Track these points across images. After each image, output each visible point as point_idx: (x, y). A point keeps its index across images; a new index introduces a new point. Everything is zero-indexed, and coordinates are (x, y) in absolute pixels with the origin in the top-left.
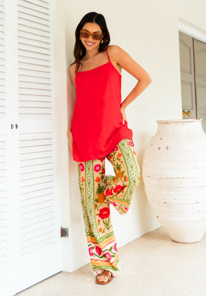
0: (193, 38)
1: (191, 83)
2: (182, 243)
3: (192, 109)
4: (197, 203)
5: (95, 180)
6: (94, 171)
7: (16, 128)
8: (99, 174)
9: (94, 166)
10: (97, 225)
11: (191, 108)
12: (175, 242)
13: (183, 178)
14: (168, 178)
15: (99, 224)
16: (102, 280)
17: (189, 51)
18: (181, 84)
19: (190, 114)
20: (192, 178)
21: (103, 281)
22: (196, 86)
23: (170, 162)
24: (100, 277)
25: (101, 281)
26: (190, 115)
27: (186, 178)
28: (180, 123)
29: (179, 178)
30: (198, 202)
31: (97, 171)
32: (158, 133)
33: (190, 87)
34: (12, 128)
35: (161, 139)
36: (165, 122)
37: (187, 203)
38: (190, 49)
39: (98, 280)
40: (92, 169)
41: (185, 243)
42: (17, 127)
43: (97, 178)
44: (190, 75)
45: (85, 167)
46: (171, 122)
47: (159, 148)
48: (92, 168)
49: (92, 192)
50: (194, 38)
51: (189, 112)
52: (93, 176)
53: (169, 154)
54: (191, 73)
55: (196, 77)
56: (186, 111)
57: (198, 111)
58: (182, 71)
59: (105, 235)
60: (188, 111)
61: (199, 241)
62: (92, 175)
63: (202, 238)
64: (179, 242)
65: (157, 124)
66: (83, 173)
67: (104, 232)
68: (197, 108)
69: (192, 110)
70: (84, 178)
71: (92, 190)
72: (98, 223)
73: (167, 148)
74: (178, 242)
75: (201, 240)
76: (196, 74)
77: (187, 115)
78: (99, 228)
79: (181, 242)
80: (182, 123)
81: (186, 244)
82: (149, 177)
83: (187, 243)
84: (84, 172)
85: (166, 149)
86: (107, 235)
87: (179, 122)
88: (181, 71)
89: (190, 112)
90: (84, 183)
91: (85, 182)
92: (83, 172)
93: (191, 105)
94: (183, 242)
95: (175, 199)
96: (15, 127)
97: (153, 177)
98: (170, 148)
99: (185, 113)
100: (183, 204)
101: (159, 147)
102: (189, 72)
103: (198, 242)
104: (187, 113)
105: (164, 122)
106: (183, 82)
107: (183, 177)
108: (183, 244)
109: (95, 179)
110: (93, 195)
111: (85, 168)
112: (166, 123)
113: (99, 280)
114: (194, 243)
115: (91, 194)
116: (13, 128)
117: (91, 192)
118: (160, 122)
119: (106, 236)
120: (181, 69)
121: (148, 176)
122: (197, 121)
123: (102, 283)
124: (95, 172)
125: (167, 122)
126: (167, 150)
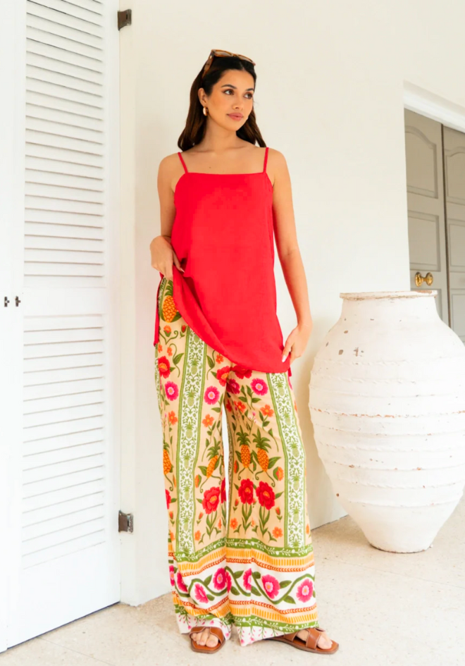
0: (442, 126)
1: (437, 218)
2: (388, 552)
3: (439, 270)
4: (419, 469)
5: (202, 421)
6: (204, 400)
7: (17, 305)
8: (213, 409)
9: (205, 390)
10: (196, 523)
11: (435, 268)
12: (375, 548)
13: (386, 416)
14: (356, 415)
15: (198, 523)
16: (203, 641)
17: (432, 151)
18: (409, 217)
19: (432, 279)
20: (407, 416)
21: (205, 646)
22: (448, 222)
23: (361, 382)
24: (200, 635)
25: (203, 644)
26: (430, 282)
27: (393, 417)
28: (385, 299)
29: (378, 415)
30: (420, 467)
31: (210, 401)
32: (343, 319)
33: (434, 224)
34: (6, 305)
35: (346, 332)
36: (356, 296)
37: (396, 469)
38: (435, 146)
39: (196, 642)
40: (200, 397)
41: (395, 553)
42: (19, 304)
43: (208, 417)
44: (435, 200)
45: (182, 391)
46: (368, 298)
47: (341, 352)
48: (199, 393)
49: (196, 446)
50: (445, 124)
51: (429, 277)
52: (200, 413)
53: (359, 363)
54: (436, 197)
55: (448, 204)
56: (424, 275)
57: (450, 274)
58: (412, 191)
59: (202, 549)
60: (428, 274)
61: (426, 549)
62: (197, 410)
63: (433, 543)
64: (382, 548)
65: (342, 300)
66: (174, 405)
67: (202, 541)
68: (450, 268)
69: (437, 273)
70: (177, 416)
71: (196, 442)
72: (198, 520)
73: (357, 351)
74: (380, 550)
75: (432, 546)
76: (447, 199)
77: (425, 283)
78: (195, 531)
79: (387, 549)
80: (391, 300)
81: (397, 554)
82: (320, 410)
83: (399, 551)
84: (176, 401)
85: (355, 353)
86: (206, 548)
87: (384, 297)
88: (408, 192)
89: (431, 276)
90: (175, 427)
91: (177, 423)
92: (174, 400)
93: (435, 262)
94: (391, 550)
95: (371, 460)
96: (13, 302)
97: (328, 411)
98: (362, 352)
99: (421, 277)
100: (388, 470)
101: (341, 349)
102: (432, 194)
103: (423, 551)
104: (426, 279)
105: (353, 296)
106: (412, 214)
107: (388, 414)
108: (391, 554)
109: (203, 417)
110: (195, 452)
111: (179, 392)
112: (358, 299)
113: (198, 643)
114: (414, 553)
115: (192, 450)
116: (8, 304)
117: (193, 447)
118: (347, 298)
119: (204, 550)
120: (408, 186)
121: (317, 409)
122: (422, 296)
123: (205, 649)
124: (205, 404)
125: (360, 296)
126: (357, 355)
